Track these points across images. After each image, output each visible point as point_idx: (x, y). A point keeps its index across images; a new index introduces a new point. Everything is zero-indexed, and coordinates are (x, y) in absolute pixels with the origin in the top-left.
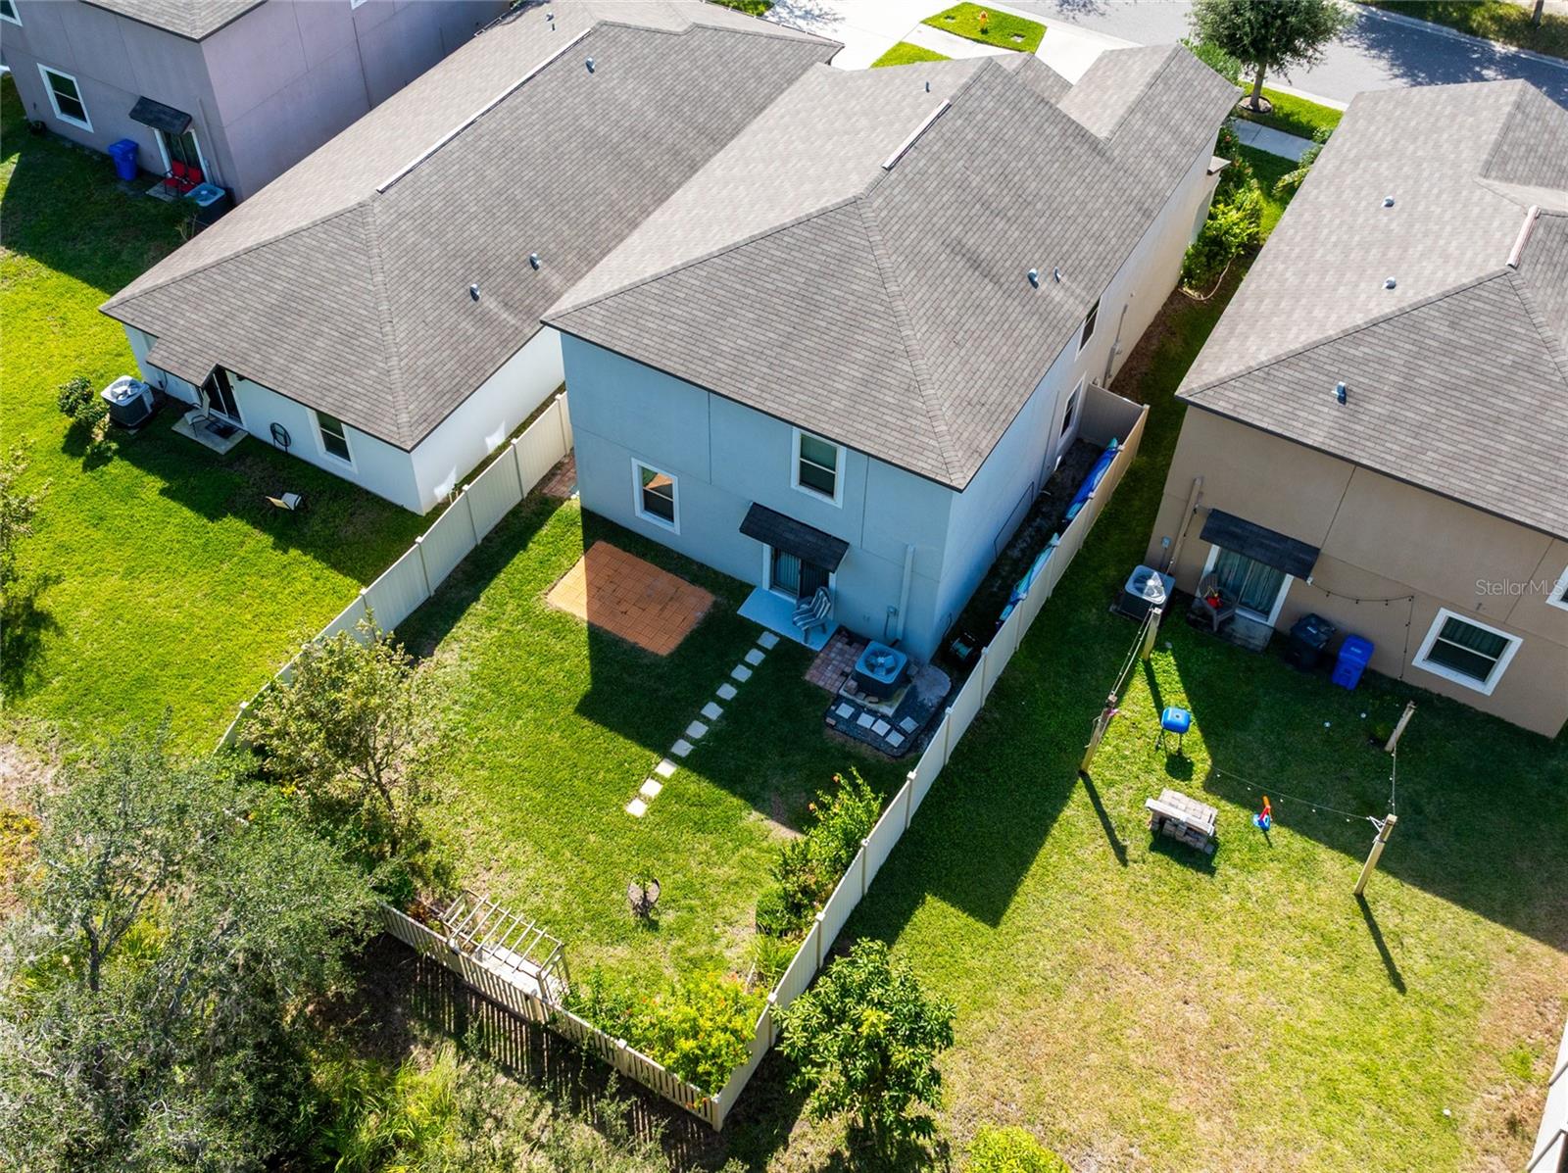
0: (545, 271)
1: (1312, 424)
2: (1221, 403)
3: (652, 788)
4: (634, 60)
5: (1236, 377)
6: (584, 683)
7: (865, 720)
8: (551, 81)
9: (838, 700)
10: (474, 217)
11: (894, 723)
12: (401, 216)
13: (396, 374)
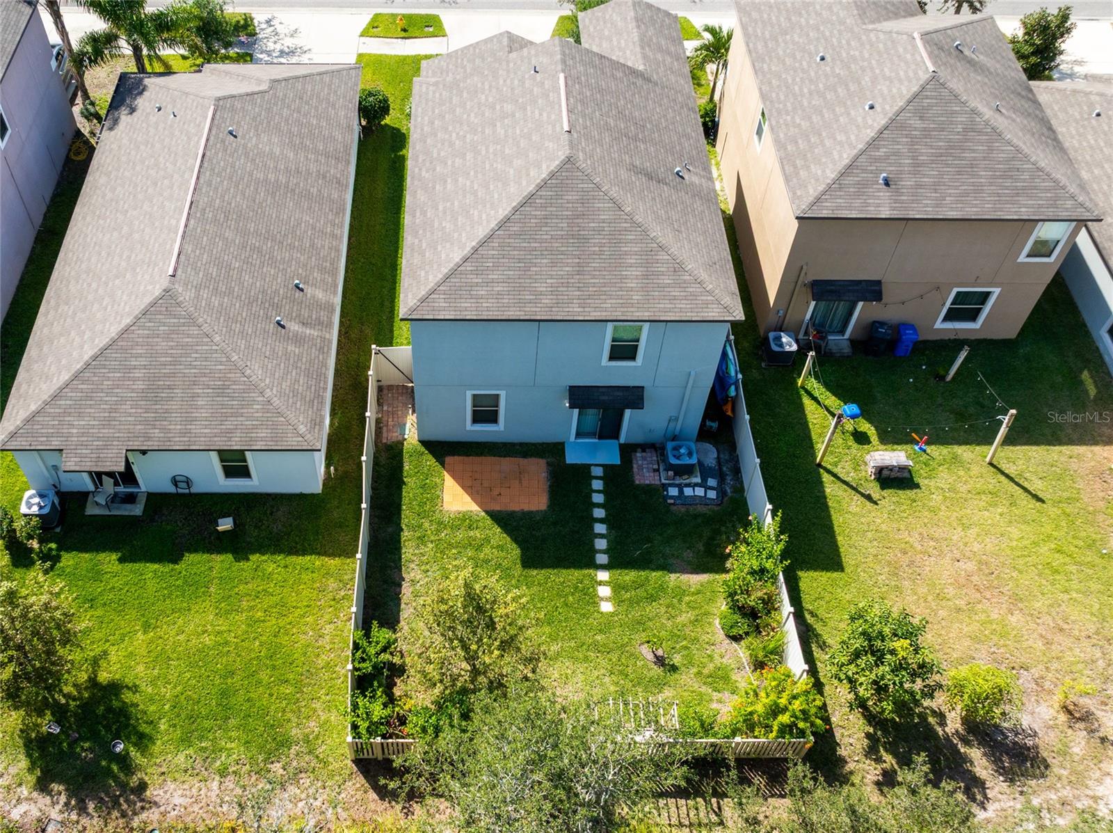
0: (309, 291)
1: (878, 206)
2: (825, 212)
3: (604, 591)
4: (254, 119)
5: (824, 193)
6: (516, 552)
7: (688, 492)
8: (216, 153)
9: (665, 487)
10: (241, 270)
11: (703, 485)
12: (198, 288)
13: (276, 401)
